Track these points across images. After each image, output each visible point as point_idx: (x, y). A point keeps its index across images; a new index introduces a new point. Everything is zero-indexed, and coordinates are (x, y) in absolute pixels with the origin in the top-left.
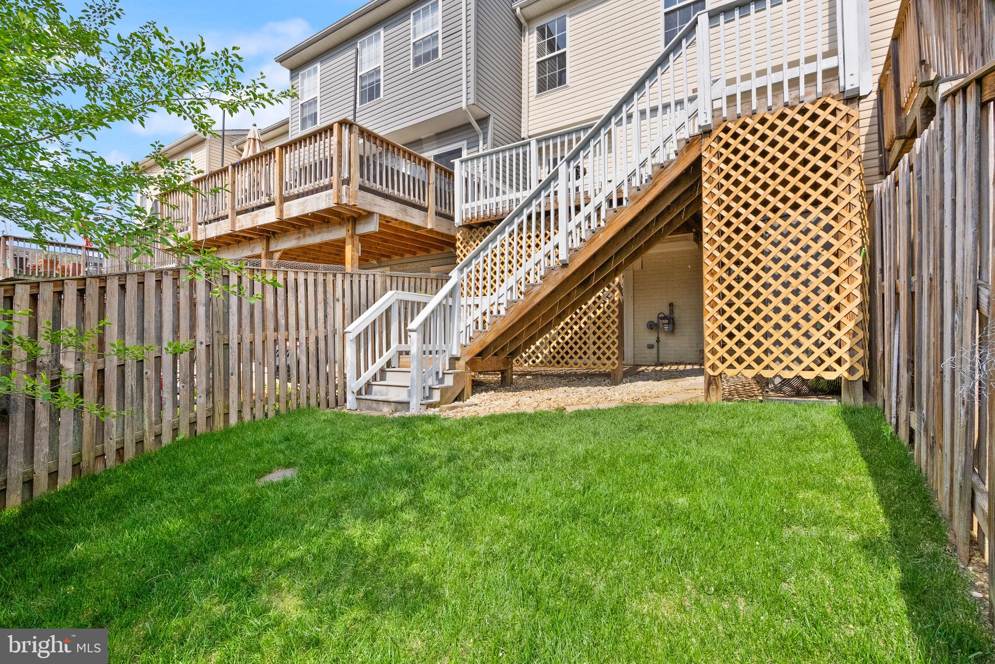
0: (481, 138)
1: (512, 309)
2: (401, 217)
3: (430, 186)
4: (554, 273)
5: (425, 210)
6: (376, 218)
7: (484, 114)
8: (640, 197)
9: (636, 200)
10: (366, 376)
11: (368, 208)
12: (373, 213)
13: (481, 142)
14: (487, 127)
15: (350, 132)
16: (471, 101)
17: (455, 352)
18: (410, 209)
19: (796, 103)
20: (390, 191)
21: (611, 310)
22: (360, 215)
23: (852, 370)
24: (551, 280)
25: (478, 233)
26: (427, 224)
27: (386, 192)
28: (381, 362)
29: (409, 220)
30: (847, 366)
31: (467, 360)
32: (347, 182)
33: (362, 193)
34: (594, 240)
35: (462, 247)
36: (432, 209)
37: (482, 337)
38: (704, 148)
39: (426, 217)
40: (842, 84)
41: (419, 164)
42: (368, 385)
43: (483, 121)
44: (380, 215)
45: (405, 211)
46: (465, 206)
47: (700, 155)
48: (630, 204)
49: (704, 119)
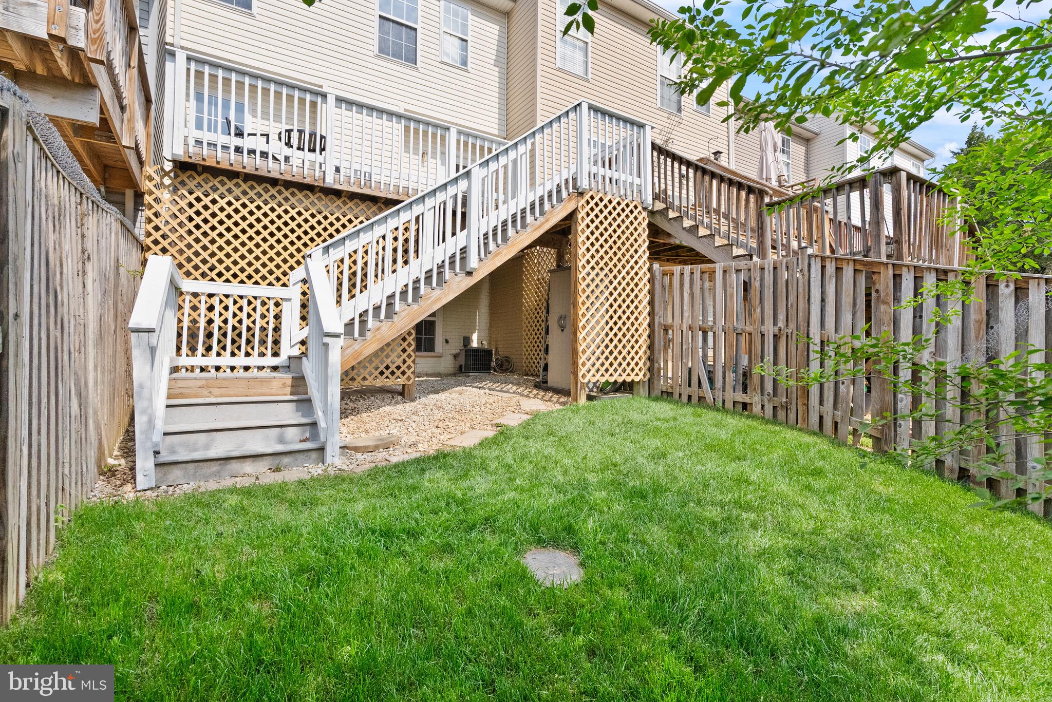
4: (458, 279)
8: (536, 225)
9: (533, 229)
46: (194, 133)
47: (576, 209)
48: (529, 229)
49: (584, 184)
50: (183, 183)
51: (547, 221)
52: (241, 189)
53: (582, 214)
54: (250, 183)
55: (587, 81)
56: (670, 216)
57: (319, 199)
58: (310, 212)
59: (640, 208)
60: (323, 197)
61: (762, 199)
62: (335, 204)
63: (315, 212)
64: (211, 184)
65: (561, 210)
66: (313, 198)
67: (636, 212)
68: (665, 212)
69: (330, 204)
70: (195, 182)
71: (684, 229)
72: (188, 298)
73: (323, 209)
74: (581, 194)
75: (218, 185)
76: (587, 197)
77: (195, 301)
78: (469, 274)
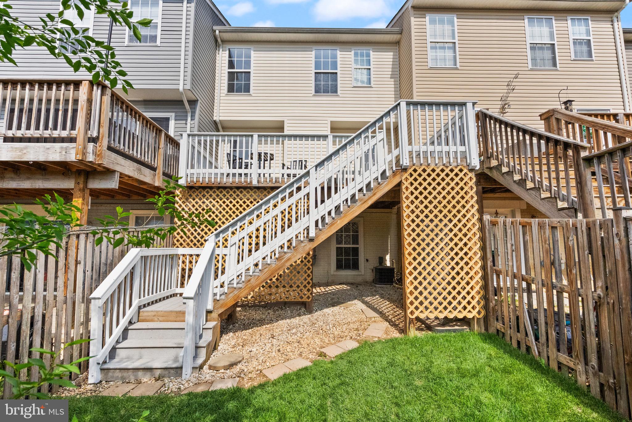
0: (189, 115)
1: (266, 270)
2: (136, 175)
3: (160, 150)
4: (303, 245)
5: (154, 169)
6: (117, 176)
7: (194, 98)
8: (365, 200)
9: (362, 202)
10: (110, 341)
11: (111, 167)
12: (114, 171)
13: (189, 119)
14: (195, 108)
15: (102, 94)
16: (188, 87)
17: (210, 307)
18: (143, 169)
19: (448, 165)
20: (131, 152)
21: (307, 260)
22: (95, 169)
23: (479, 313)
24: (300, 249)
25: (197, 192)
26: (154, 182)
27: (127, 153)
28: (123, 322)
29: (142, 178)
30: (477, 310)
31: (220, 312)
32: (94, 140)
33: (110, 153)
34: (334, 224)
35: (180, 202)
36: (160, 170)
37: (236, 292)
38: (403, 178)
39: (154, 175)
40: (468, 161)
41: (153, 131)
42: (113, 350)
43: (193, 103)
44: (121, 174)
45: (140, 170)
46: (190, 171)
47: (401, 182)
48: (358, 203)
49: (406, 162)
50: (191, 196)
51: (374, 194)
52: (216, 194)
53: (406, 184)
54: (220, 190)
55: (457, 69)
56: (503, 171)
57: (255, 193)
58: (250, 201)
59: (465, 171)
60: (257, 191)
61: (578, 153)
62: (263, 194)
63: (252, 200)
64: (202, 194)
65: (387, 184)
66: (251, 192)
67: (461, 175)
68: (499, 167)
69: (260, 194)
70: (196, 194)
71: (515, 182)
72: (188, 257)
73: (257, 198)
74: (405, 170)
75: (206, 194)
76: (411, 171)
77: (191, 258)
78: (312, 240)
